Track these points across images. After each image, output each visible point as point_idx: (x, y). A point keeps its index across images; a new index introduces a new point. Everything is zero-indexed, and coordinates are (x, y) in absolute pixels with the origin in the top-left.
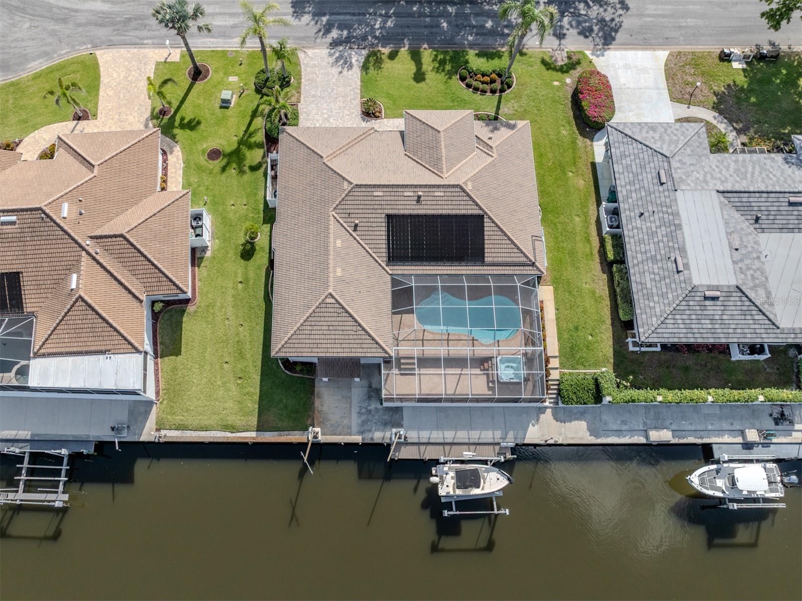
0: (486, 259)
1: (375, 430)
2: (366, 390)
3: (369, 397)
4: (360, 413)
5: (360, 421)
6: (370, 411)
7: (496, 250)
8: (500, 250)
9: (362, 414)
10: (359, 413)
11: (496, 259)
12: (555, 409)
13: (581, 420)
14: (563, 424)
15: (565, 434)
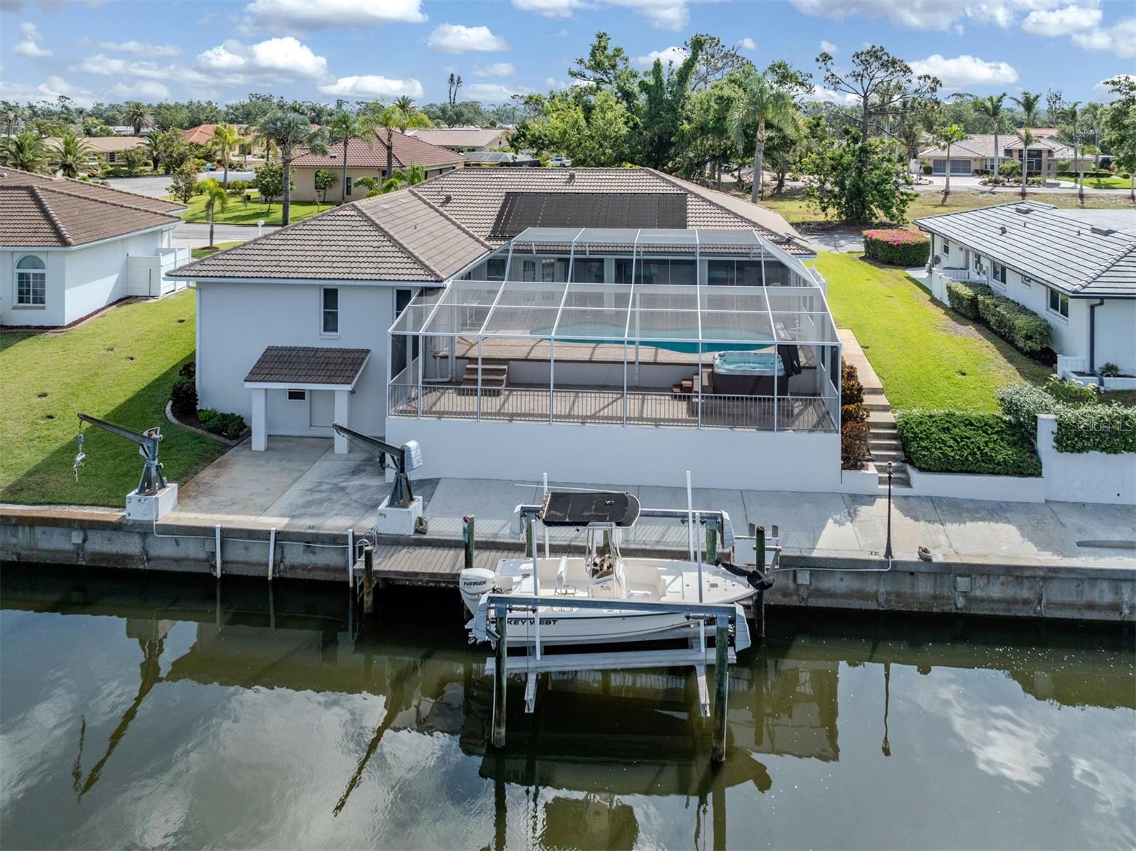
1: (336, 514)
5: (301, 500)
10: (309, 490)
12: (906, 497)
13: (997, 522)
14: (938, 526)
15: (951, 546)
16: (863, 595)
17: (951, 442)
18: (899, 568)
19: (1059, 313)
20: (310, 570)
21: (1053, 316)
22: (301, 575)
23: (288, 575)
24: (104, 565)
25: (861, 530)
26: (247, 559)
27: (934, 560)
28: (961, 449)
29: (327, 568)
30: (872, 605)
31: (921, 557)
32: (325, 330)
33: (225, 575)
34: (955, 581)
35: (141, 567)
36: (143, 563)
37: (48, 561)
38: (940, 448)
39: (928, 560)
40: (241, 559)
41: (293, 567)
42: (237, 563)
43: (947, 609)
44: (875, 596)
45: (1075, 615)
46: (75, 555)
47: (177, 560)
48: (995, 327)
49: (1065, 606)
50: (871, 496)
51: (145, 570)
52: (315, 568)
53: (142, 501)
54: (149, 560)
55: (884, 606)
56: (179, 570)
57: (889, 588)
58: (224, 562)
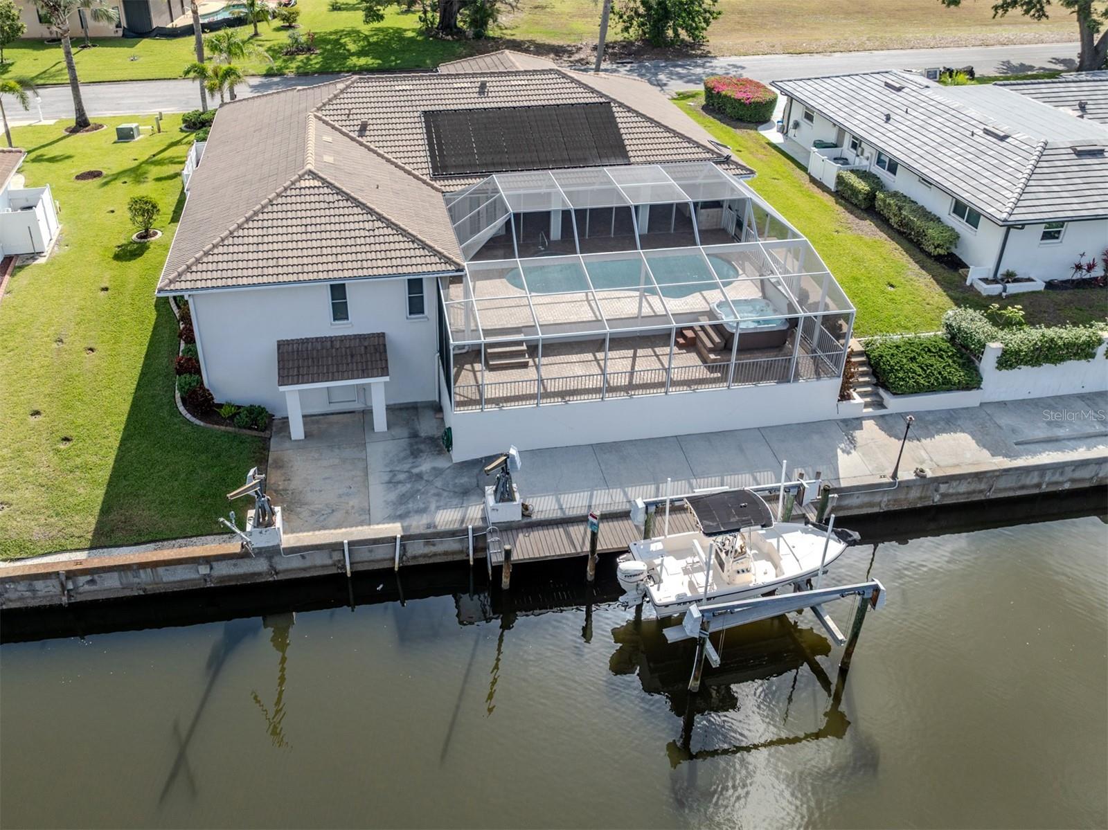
0: (631, 154)
1: (438, 508)
2: (404, 443)
3: (412, 454)
4: (392, 483)
5: (393, 496)
6: (419, 476)
7: (648, 147)
8: (655, 146)
9: (399, 483)
10: (390, 482)
12: (883, 416)
13: (955, 432)
14: (916, 442)
15: (932, 460)
16: (871, 505)
17: (919, 371)
18: (902, 485)
19: (964, 221)
20: (430, 557)
21: (958, 223)
22: (422, 561)
23: (411, 563)
24: (233, 583)
25: (863, 454)
26: (371, 558)
27: (928, 476)
28: (928, 376)
29: (446, 553)
30: (876, 510)
31: (917, 475)
32: (335, 319)
33: (356, 572)
34: (938, 486)
35: (271, 579)
36: (272, 576)
37: (175, 590)
38: (913, 378)
39: (924, 477)
40: (366, 559)
41: (415, 557)
42: (363, 562)
43: (926, 504)
44: (879, 504)
45: (1011, 494)
46: (202, 581)
47: (304, 569)
48: (895, 226)
49: (1005, 490)
50: (857, 419)
51: (275, 581)
52: (435, 555)
53: (264, 532)
54: (277, 573)
55: (884, 508)
56: (308, 576)
57: (890, 498)
58: (351, 564)
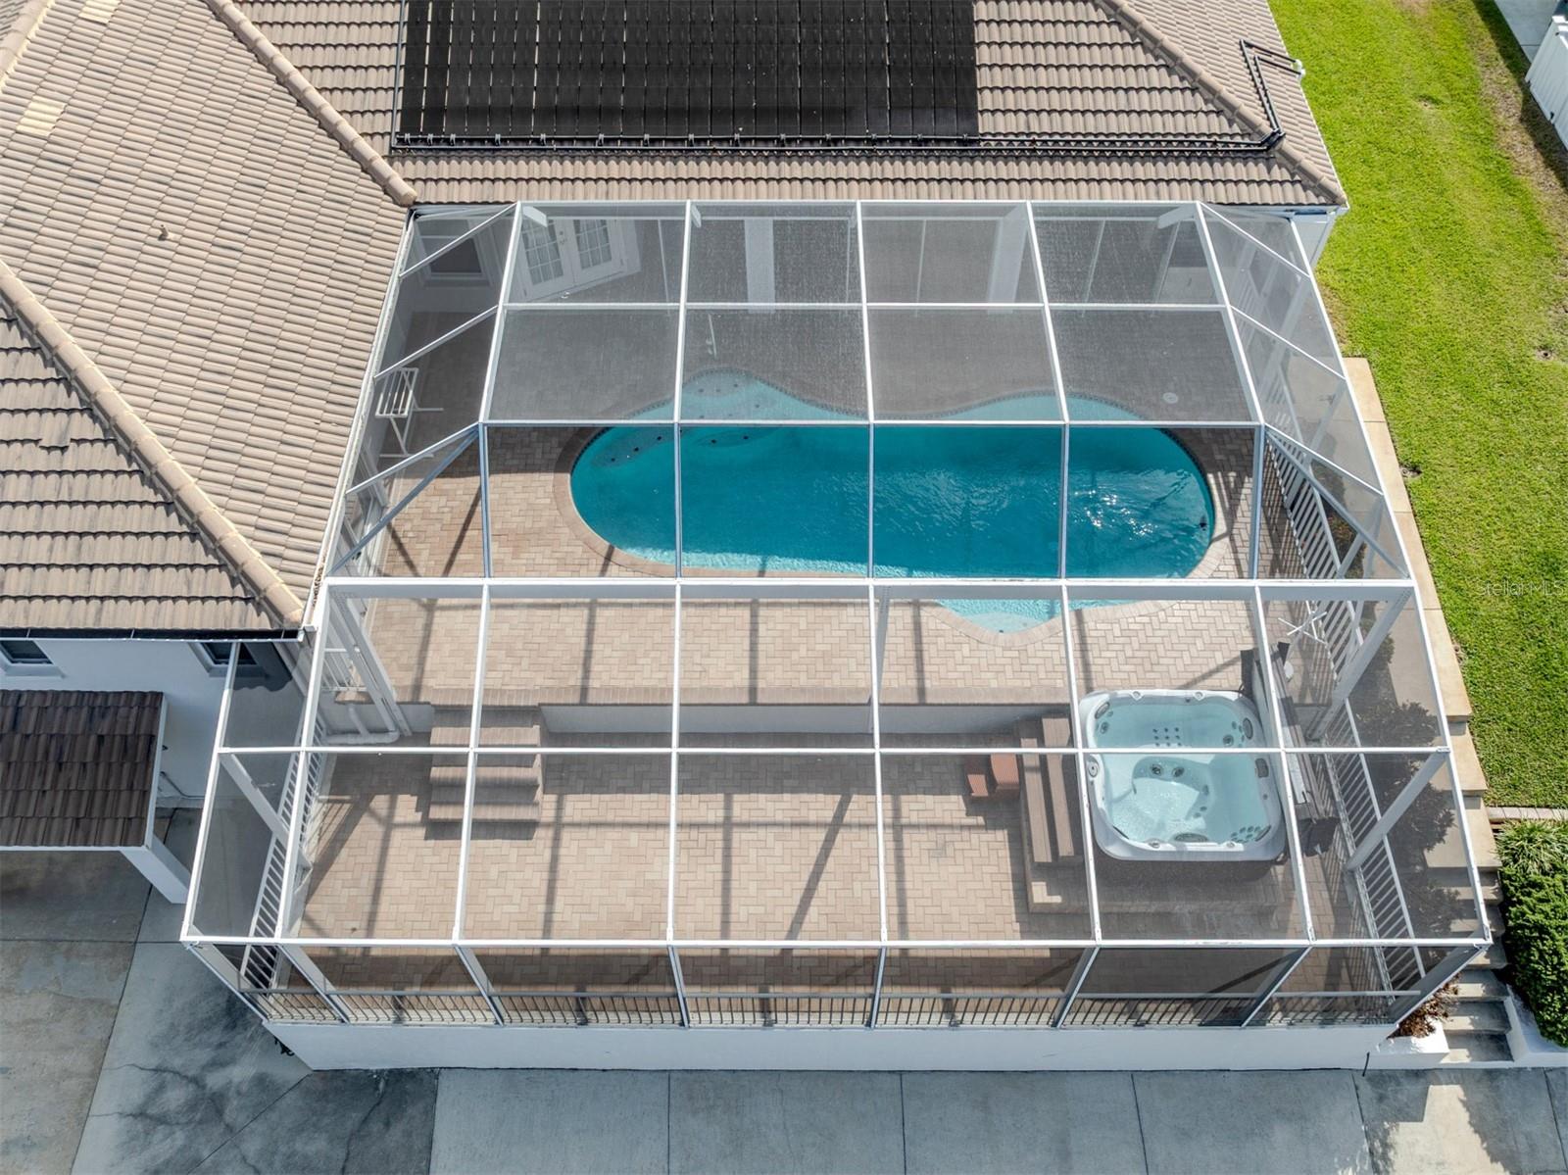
0: (985, 124)
4: (146, 1119)
7: (1043, 78)
8: (1065, 78)
9: (162, 1120)
10: (140, 1114)
11: (1043, 124)
